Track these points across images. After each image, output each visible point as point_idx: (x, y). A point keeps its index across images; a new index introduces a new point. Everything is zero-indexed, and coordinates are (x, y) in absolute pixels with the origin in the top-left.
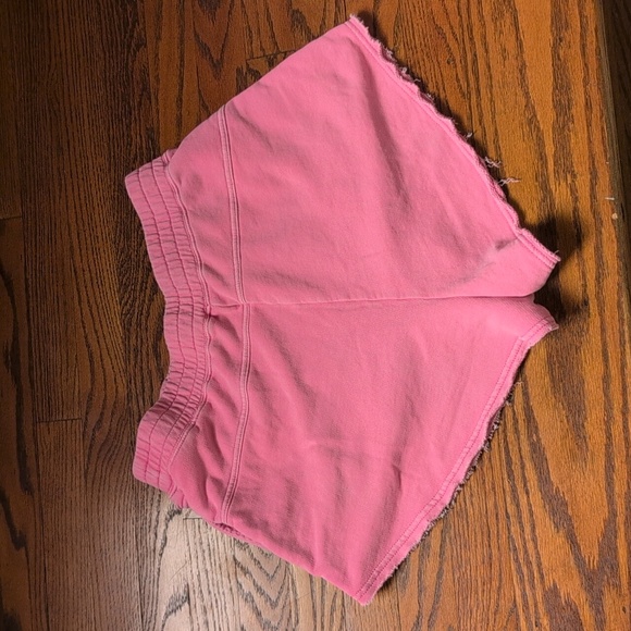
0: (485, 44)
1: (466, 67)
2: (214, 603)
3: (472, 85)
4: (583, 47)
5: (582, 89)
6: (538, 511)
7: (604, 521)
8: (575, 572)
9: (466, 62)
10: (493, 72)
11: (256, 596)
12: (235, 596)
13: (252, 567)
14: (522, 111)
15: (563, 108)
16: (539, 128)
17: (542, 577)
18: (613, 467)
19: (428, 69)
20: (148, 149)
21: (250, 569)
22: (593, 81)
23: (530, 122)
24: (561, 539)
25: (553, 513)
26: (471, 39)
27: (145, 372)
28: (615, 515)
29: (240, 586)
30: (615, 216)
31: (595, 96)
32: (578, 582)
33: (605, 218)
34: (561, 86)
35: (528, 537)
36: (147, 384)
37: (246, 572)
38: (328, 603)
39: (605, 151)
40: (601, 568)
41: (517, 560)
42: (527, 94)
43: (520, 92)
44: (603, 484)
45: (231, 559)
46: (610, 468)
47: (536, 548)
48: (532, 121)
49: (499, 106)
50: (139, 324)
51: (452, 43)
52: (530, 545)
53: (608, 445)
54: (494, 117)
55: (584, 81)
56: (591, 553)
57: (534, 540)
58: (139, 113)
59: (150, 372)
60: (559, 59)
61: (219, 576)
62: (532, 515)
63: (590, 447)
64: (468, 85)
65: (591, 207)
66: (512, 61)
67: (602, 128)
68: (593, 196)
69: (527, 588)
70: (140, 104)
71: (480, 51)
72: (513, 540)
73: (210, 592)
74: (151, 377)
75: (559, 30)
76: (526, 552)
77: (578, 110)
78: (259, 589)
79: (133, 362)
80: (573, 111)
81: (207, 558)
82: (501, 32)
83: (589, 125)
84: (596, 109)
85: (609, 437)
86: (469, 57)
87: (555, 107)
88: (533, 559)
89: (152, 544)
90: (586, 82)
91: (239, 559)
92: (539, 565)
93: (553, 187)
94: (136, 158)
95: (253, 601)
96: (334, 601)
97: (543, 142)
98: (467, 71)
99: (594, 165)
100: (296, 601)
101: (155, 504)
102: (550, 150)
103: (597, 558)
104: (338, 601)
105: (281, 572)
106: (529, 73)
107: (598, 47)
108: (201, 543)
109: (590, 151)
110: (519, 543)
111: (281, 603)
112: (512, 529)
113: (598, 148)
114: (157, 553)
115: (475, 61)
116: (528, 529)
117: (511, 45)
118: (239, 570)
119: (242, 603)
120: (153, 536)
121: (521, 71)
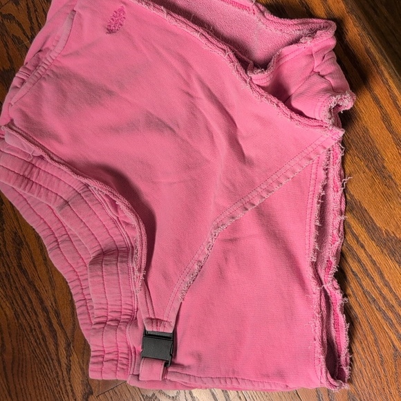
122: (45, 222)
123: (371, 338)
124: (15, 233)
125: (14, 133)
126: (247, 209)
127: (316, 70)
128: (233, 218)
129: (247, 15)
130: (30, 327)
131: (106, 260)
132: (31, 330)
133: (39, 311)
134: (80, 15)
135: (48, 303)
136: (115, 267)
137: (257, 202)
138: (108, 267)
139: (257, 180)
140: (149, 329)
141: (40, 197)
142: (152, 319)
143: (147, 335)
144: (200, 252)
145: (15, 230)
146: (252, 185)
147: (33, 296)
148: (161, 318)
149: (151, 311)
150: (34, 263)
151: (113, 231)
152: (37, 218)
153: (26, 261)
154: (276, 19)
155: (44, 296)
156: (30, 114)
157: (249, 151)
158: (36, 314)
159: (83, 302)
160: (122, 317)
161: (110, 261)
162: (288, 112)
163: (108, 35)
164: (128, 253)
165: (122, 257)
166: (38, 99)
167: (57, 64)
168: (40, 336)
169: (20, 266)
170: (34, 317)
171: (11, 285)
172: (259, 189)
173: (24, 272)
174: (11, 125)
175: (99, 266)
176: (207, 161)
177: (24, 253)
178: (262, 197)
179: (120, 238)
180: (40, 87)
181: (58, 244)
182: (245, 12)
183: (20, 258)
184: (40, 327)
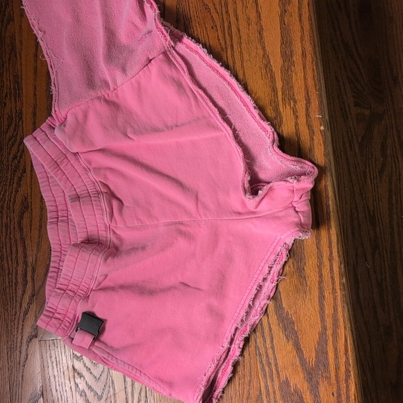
0: (236, 15)
1: (224, 30)
2: (60, 398)
3: (228, 43)
4: (300, 16)
5: (300, 44)
6: (274, 328)
7: (319, 333)
8: (300, 369)
9: (224, 27)
10: (242, 34)
11: (88, 392)
12: (74, 392)
13: (85, 373)
14: (261, 60)
15: (287, 56)
16: (272, 71)
17: (278, 374)
18: (324, 297)
19: (199, 32)
20: (14, 89)
21: (83, 374)
22: (307, 38)
23: (266, 66)
24: (290, 347)
25: (285, 329)
26: (227, 12)
27: (13, 241)
28: (326, 330)
29: (77, 385)
30: (322, 128)
31: (309, 48)
32: (302, 376)
33: (316, 129)
34: (286, 42)
35: (268, 345)
36: (14, 249)
37: (81, 375)
38: (136, 396)
39: (315, 85)
40: (317, 366)
41: (261, 362)
42: (264, 48)
43: (259, 47)
44: (317, 308)
45: (71, 367)
46: (322, 297)
47: (274, 353)
48: (267, 66)
49: (246, 56)
50: (9, 208)
51: (215, 16)
52: (270, 351)
53: (320, 282)
54: (242, 64)
55: (301, 38)
56: (310, 355)
57: (273, 348)
58: (9, 66)
59: (16, 240)
60: (285, 24)
61: (63, 380)
62: (270, 331)
63: (308, 283)
64: (225, 43)
65: (307, 121)
66: (254, 27)
67: (313, 69)
68: (308, 115)
69: (268, 381)
70: (9, 59)
71: (233, 19)
72: (259, 348)
73: (57, 391)
74: (16, 245)
75: (284, 5)
76: (267, 356)
77: (297, 58)
78: (90, 387)
79: (4, 234)
80: (294, 58)
81: (55, 367)
82: (247, 7)
83: (304, 67)
84: (309, 57)
85: (321, 276)
86: (226, 24)
87: (282, 56)
88: (272, 361)
89: (18, 359)
90: (302, 39)
91: (76, 367)
92: (276, 365)
93: (281, 109)
94: (6, 96)
95: (86, 396)
96: (140, 394)
97: (275, 79)
98: (224, 34)
99: (308, 94)
100: (114, 395)
101: (20, 331)
102: (279, 84)
103: (314, 359)
104: (143, 394)
105: (104, 375)
106: (265, 34)
107: (310, 15)
108: (51, 357)
109: (306, 85)
110: (262, 350)
111: (105, 397)
112: (258, 341)
113: (310, 82)
114: (21, 364)
115: (230, 27)
116: (268, 341)
117: (253, 15)
118: (76, 374)
119: (78, 397)
120: (18, 353)
121: (260, 32)
123: (247, 379)
124: (26, 198)
130: (9, 270)
132: (9, 274)
133: (21, 261)
135: (30, 259)
145: (26, 195)
147: (20, 249)
150: (31, 226)
153: (25, 221)
155: (29, 253)
158: (17, 262)
159: (56, 270)
160: (79, 291)
168: (14, 281)
169: (20, 223)
170: (15, 265)
171: (7, 234)
173: (21, 230)
177: (26, 215)
181: (57, 222)
183: (21, 217)
184: (16, 274)
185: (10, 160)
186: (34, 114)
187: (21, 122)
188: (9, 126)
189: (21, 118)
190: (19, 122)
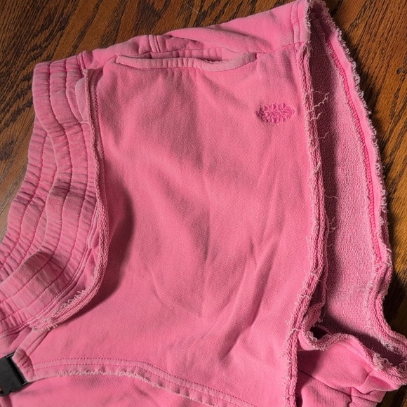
122: (41, 170)
124: (12, 142)
125: (87, 93)
126: (178, 392)
127: (353, 394)
128: (161, 385)
129: (372, 261)
131: (42, 274)
134: (254, 68)
136: (41, 289)
137: (193, 397)
138: (36, 284)
139: (214, 382)
140: (14, 359)
141: (57, 151)
142: (25, 354)
143: (9, 359)
144: (113, 363)
145: (15, 138)
146: (206, 379)
148: (33, 363)
149: (30, 349)
151: (77, 253)
152: (39, 159)
154: (380, 314)
156: (119, 91)
157: (237, 353)
160: (11, 318)
161: (44, 279)
162: (292, 391)
163: (254, 116)
164: (66, 286)
165: (57, 286)
166: (140, 86)
167: (191, 74)
172: (206, 391)
174: (95, 75)
175: (30, 274)
176: (200, 315)
178: (201, 399)
179: (76, 264)
180: (153, 79)
181: (29, 202)
182: (373, 257)
185: (21, 77)
186: (82, 35)
187: (59, 34)
188: (43, 28)
189: (63, 28)
190: (57, 32)
